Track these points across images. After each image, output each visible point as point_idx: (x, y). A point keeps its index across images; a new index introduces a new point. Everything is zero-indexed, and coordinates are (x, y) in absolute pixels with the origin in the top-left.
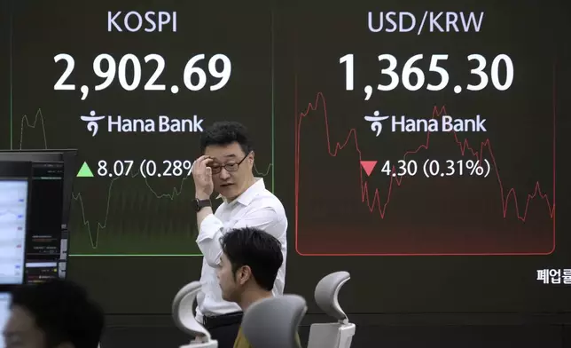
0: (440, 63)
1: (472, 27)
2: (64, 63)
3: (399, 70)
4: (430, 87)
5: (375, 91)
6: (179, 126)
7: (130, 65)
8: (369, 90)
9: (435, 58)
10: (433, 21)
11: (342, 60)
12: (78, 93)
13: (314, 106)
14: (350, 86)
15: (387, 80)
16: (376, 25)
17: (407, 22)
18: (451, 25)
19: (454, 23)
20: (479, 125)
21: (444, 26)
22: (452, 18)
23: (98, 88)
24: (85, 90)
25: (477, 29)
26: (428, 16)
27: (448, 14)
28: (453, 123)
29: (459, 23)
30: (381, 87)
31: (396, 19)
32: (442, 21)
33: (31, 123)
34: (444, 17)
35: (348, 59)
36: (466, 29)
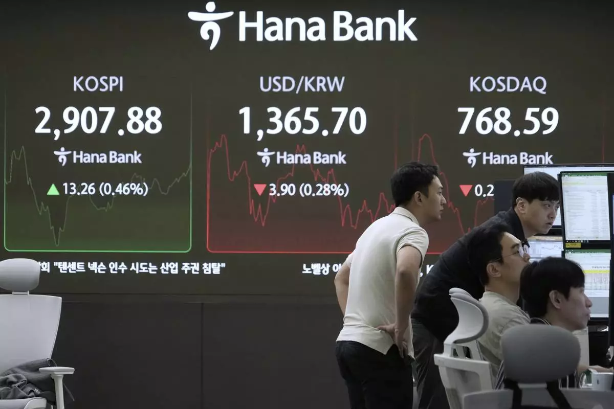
0: (312, 114)
1: (336, 87)
2: (42, 114)
3: (282, 119)
4: (305, 131)
5: (265, 134)
6: (123, 159)
7: (89, 115)
8: (260, 133)
9: (309, 110)
10: (308, 84)
11: (241, 112)
12: (52, 135)
13: (219, 144)
14: (247, 130)
15: (274, 126)
16: (266, 86)
17: (289, 84)
18: (321, 87)
19: (323, 85)
20: (340, 159)
21: (315, 87)
22: (321, 81)
23: (67, 131)
24: (57, 133)
25: (340, 89)
26: (304, 79)
27: (319, 78)
28: (322, 158)
29: (326, 85)
30: (269, 131)
31: (280, 81)
32: (314, 84)
33: (18, 156)
34: (315, 80)
35: (246, 111)
36: (332, 89)
